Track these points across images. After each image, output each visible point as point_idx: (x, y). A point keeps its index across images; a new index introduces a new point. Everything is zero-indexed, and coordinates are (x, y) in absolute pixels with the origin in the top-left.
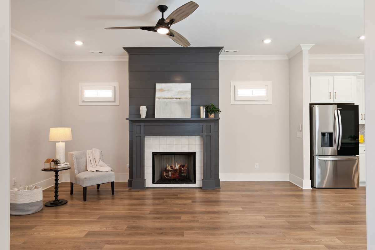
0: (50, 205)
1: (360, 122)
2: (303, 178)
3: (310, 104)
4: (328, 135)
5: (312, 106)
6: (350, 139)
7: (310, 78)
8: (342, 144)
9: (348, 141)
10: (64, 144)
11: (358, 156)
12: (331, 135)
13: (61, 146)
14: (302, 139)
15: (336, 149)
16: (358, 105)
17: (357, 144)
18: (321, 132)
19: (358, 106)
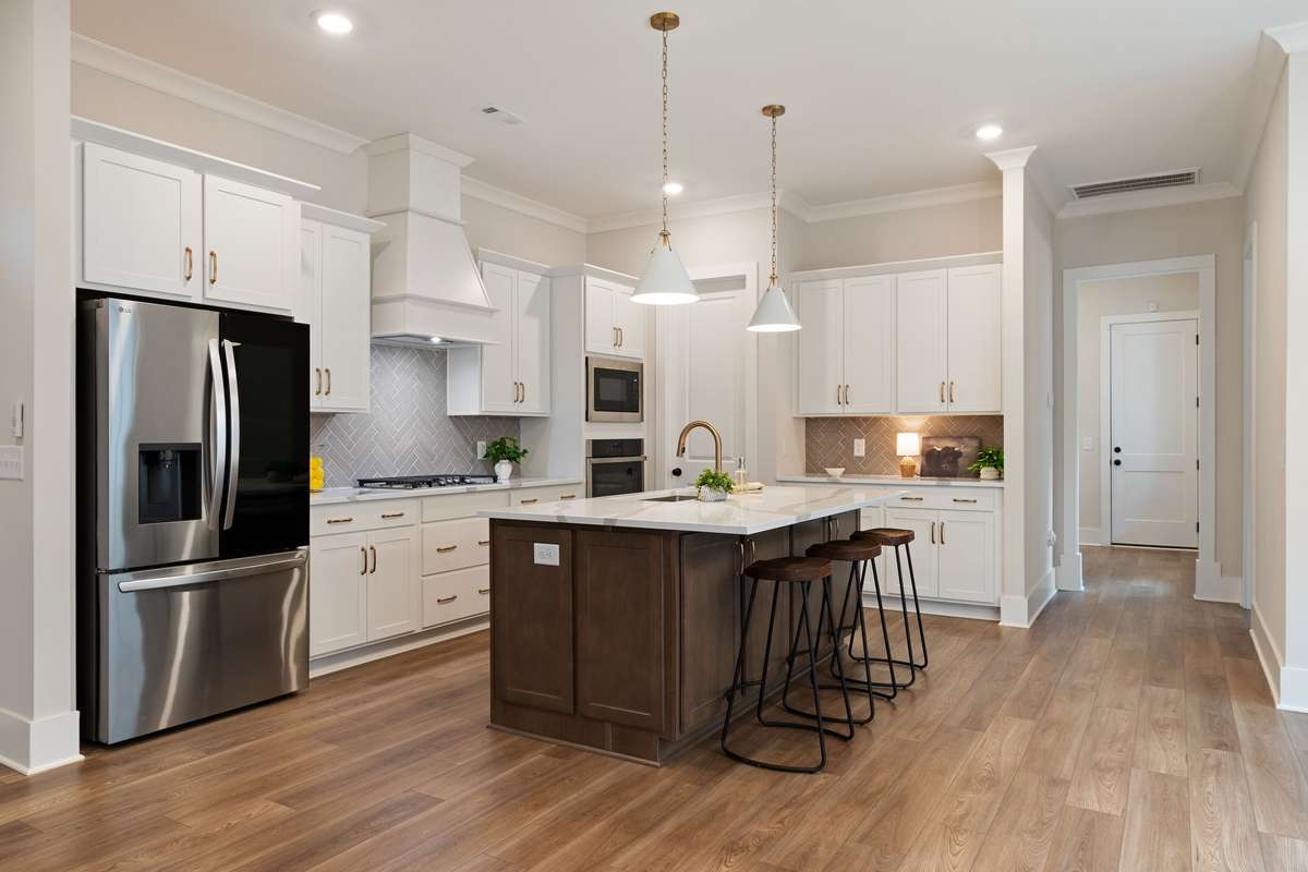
1: (316, 404)
2: (28, 709)
3: (80, 292)
4: (174, 460)
5: (88, 302)
6: (270, 474)
7: (83, 148)
8: (240, 497)
9: (265, 485)
11: (305, 547)
12: (191, 459)
14: (24, 483)
15: (214, 527)
16: (308, 326)
17: (303, 494)
18: (141, 445)
19: (305, 329)
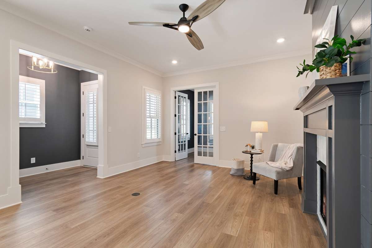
10: (261, 134)
13: (259, 135)
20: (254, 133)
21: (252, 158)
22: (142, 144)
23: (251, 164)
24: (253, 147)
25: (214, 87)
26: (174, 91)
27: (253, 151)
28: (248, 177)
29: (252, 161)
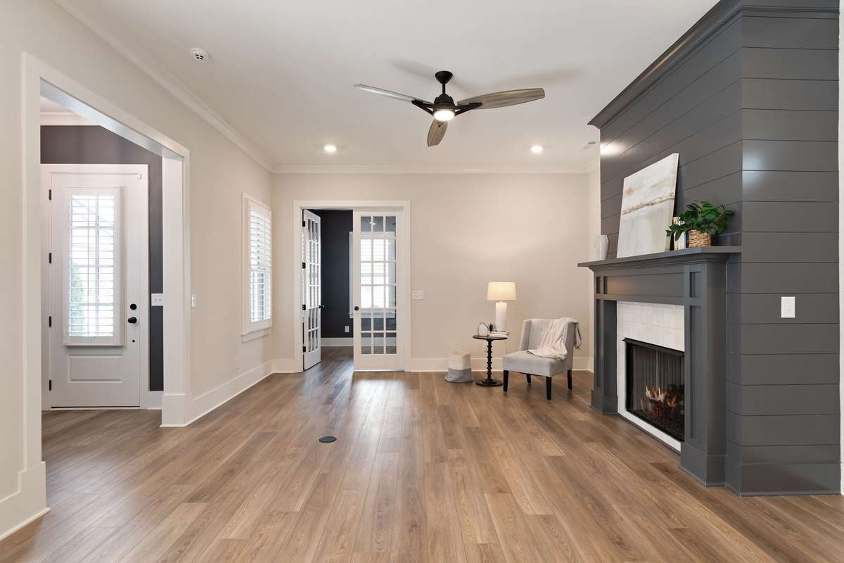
0: (481, 383)
10: (505, 304)
13: (501, 307)
20: (493, 303)
21: (490, 346)
22: (242, 336)
23: (490, 357)
24: (491, 328)
25: (400, 209)
26: (301, 208)
27: (493, 335)
28: (483, 382)
29: (490, 352)
